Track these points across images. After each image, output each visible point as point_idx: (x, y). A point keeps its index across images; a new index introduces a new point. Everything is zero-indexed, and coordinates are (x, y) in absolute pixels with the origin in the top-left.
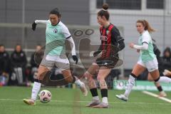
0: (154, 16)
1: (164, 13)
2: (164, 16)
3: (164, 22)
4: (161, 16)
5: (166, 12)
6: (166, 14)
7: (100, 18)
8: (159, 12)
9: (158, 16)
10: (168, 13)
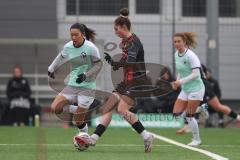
0: (147, 24)
1: (161, 19)
2: (160, 24)
3: (161, 32)
4: (156, 24)
5: (163, 17)
6: (164, 21)
7: (119, 28)
8: (153, 18)
9: (152, 24)
10: (166, 19)
